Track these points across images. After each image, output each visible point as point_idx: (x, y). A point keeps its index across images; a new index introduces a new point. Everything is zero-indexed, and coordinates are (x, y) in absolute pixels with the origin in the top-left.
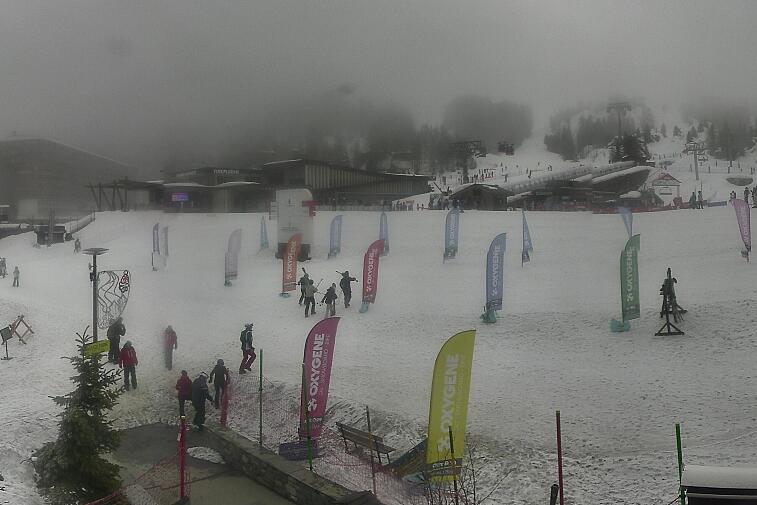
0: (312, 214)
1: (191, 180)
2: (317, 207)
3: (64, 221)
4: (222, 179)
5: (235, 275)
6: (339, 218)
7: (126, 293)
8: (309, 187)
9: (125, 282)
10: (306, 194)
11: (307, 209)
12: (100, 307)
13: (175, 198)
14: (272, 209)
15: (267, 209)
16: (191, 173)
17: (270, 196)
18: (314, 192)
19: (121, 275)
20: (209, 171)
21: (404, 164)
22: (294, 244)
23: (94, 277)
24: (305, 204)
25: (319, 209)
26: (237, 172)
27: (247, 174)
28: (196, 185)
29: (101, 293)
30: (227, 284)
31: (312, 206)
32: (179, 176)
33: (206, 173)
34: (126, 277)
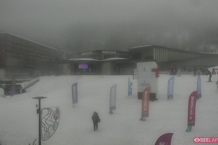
0: (157, 76)
1: (89, 56)
2: (160, 72)
3: (21, 82)
4: (107, 56)
5: (115, 108)
6: (173, 78)
7: (57, 120)
8: (155, 61)
9: (57, 114)
10: (154, 65)
11: (154, 73)
12: (43, 129)
13: (80, 67)
14: (135, 73)
15: (132, 73)
16: (90, 53)
17: (134, 66)
18: (159, 64)
19: (54, 110)
20: (99, 52)
21: (212, 47)
22: (146, 93)
23: (39, 111)
24: (153, 70)
25: (162, 73)
26: (115, 53)
27: (121, 53)
28: (92, 59)
29: (43, 121)
30: (111, 113)
31: (157, 72)
32: (82, 54)
33: (98, 53)
34: (58, 111)
